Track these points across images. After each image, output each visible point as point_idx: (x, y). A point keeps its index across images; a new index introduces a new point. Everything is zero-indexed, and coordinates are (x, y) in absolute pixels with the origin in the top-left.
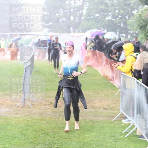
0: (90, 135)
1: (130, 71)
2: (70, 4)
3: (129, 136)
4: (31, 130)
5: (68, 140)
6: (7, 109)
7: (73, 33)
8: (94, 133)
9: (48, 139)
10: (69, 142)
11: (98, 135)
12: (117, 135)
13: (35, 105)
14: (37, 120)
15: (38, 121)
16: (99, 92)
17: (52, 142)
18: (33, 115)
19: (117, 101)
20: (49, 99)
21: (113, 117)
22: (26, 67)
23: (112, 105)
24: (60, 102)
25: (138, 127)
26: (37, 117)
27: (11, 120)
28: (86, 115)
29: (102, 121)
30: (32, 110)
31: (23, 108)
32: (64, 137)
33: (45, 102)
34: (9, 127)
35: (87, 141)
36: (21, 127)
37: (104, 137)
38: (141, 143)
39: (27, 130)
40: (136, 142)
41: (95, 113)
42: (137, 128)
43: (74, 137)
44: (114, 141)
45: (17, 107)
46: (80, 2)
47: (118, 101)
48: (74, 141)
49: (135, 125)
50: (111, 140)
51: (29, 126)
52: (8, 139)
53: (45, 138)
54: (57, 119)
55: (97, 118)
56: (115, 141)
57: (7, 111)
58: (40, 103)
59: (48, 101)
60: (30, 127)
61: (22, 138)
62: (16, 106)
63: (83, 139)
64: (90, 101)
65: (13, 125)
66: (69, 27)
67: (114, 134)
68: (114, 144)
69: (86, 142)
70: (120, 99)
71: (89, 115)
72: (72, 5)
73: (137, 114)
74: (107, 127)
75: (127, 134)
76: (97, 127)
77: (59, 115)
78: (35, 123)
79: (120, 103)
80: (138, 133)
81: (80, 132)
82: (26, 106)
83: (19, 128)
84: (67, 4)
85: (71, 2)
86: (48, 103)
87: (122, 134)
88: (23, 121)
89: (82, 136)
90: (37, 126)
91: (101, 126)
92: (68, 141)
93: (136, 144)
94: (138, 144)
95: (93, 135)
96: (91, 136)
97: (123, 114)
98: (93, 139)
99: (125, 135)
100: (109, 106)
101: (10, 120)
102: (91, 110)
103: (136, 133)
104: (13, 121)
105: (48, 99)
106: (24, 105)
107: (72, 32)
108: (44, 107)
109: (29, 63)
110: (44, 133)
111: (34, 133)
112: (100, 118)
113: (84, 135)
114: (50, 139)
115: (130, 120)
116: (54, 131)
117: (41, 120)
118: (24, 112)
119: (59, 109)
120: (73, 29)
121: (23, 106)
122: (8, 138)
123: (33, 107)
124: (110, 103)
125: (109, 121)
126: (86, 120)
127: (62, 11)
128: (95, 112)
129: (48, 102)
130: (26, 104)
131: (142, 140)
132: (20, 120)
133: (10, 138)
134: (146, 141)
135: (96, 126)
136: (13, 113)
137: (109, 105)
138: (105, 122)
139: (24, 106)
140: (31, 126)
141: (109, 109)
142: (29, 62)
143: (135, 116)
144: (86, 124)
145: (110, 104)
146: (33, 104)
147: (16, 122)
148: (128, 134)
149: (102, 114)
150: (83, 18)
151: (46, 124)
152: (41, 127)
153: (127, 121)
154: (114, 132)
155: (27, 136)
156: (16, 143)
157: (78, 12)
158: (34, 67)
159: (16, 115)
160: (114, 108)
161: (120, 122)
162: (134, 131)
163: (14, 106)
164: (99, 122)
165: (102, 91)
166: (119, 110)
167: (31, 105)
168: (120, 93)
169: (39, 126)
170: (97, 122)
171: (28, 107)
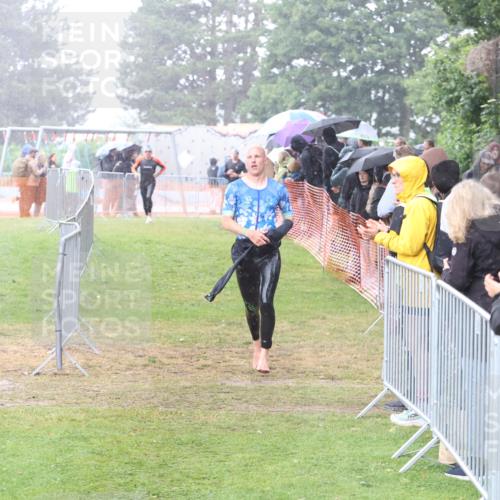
0: (283, 468)
1: (421, 250)
2: (213, 29)
3: (414, 469)
4: (85, 450)
5: (210, 485)
6: (5, 382)
7: (226, 124)
8: (296, 461)
9: (141, 481)
10: (211, 492)
11: (308, 465)
12: (374, 465)
13: (98, 368)
14: (105, 418)
15: (106, 422)
16: (312, 322)
17: (156, 492)
18: (90, 400)
19: (373, 351)
20: (146, 345)
21: (358, 405)
22: (66, 240)
23: (356, 364)
24: (184, 357)
25: (442, 438)
26: (106, 407)
27: (18, 419)
28: (269, 399)
29: (323, 420)
30: (86, 384)
31: (58, 377)
32: (195, 475)
33: (131, 357)
34: (9, 443)
35: (273, 488)
36: (48, 443)
37: (330, 471)
38: (455, 490)
39: (69, 450)
40: (438, 488)
41: (300, 392)
42: (438, 442)
43: (228, 474)
44: (363, 485)
45: (38, 374)
46: (247, 21)
47: (377, 350)
48: (230, 488)
49: (434, 429)
50: (354, 483)
51: (76, 437)
52: (7, 482)
53: (130, 478)
54: (171, 413)
55: (307, 408)
56: (368, 486)
57: (4, 388)
58: (116, 360)
59: (141, 353)
60: (82, 443)
61: (56, 479)
62: (35, 372)
63: (258, 480)
64: (283, 352)
65: (23, 435)
66: (212, 104)
67: (362, 462)
68: (365, 495)
69: (268, 488)
70: (382, 344)
71: (279, 400)
72: (220, 30)
73: (440, 392)
74: (341, 439)
75: (408, 461)
76: (305, 437)
77: (178, 401)
78: (96, 427)
79: (382, 358)
80: (443, 459)
81: (248, 456)
82: (68, 372)
83: (43, 446)
84: (204, 27)
85: (218, 19)
86: (140, 361)
87: (391, 461)
88: (55, 421)
89: (257, 469)
90: (104, 437)
91: (318, 434)
92: (210, 488)
93: (437, 494)
94: (443, 495)
95: (295, 466)
96: (286, 470)
97: (394, 395)
98: (294, 480)
99: (401, 464)
100: (347, 367)
101: (14, 420)
102: (287, 381)
103: (437, 457)
104: (22, 422)
105: (139, 347)
106: (61, 369)
107: (222, 122)
108: (127, 373)
109: (77, 228)
110: (126, 461)
111: (93, 462)
112: (317, 408)
113: (261, 465)
114: (146, 482)
115: (416, 415)
116: (162, 453)
117: (119, 416)
118: (60, 392)
119: (177, 381)
120: (222, 112)
121: (56, 371)
122: (7, 478)
123: (90, 375)
124: (349, 357)
125: (348, 417)
126: (268, 415)
127: (185, 52)
128: (298, 389)
129: (141, 356)
130: (66, 365)
131: (457, 480)
132: (46, 420)
133: (14, 480)
134: (470, 483)
135: (302, 434)
136: (23, 394)
137: (345, 364)
138: (333, 421)
139: (60, 373)
140: (85, 439)
141: (346, 378)
142: (76, 224)
143: (433, 400)
144: (270, 428)
145: (348, 362)
146: (90, 363)
147: (32, 425)
148: (410, 462)
149: (324, 396)
150: (257, 73)
151: (135, 430)
152: (119, 442)
153: (406, 417)
154: (363, 454)
155: (69, 473)
156: (34, 495)
157: (241, 55)
158: (95, 239)
159: (33, 403)
160: (362, 374)
161: (384, 421)
162: (428, 452)
163: (26, 373)
164: (312, 422)
165: (324, 318)
166: (380, 381)
167: (83, 367)
168: (381, 323)
169: (110, 440)
170: (305, 421)
171: (73, 375)
